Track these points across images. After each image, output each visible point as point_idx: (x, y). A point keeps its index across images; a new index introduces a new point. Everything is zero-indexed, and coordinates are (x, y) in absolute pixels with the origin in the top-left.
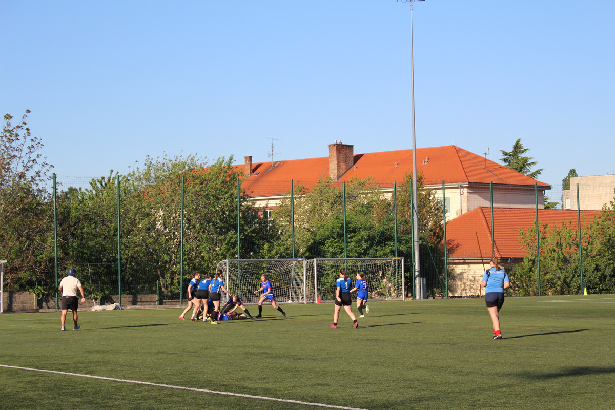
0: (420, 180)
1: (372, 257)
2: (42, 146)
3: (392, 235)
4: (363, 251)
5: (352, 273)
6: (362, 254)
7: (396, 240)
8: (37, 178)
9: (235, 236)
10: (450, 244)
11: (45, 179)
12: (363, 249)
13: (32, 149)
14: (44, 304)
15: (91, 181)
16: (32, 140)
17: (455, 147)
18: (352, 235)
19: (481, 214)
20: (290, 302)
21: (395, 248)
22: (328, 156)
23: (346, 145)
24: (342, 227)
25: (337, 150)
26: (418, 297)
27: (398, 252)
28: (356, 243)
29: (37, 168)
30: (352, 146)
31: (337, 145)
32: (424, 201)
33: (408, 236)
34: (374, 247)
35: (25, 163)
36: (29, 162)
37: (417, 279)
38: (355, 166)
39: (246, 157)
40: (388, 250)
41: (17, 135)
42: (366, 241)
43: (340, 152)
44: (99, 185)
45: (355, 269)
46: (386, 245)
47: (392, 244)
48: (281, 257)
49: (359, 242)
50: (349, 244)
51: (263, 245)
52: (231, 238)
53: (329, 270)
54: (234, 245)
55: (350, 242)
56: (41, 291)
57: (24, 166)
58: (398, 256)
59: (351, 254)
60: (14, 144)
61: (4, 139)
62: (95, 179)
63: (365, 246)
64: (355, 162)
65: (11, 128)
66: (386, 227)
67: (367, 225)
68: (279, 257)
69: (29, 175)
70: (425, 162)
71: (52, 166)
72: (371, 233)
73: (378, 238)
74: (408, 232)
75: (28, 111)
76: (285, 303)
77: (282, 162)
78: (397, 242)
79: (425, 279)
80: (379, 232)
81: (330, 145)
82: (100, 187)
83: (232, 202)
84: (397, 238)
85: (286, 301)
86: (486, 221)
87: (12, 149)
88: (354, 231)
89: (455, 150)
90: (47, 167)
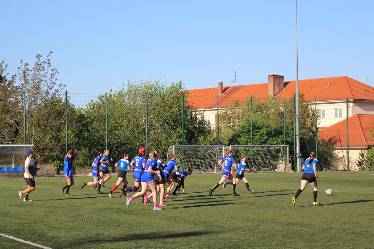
0: (301, 96)
1: (269, 145)
2: (58, 74)
3: (283, 131)
4: (264, 141)
5: (257, 154)
6: (263, 143)
7: (285, 134)
8: (57, 94)
9: (181, 131)
10: (334, 139)
11: (62, 94)
12: (263, 140)
13: (53, 76)
14: (61, 172)
15: (99, 96)
16: (52, 70)
17: (346, 77)
18: (257, 130)
19: (357, 119)
20: (215, 172)
21: (284, 140)
22: (268, 83)
23: (279, 76)
24: (250, 126)
25: (273, 78)
26: (298, 170)
27: (286, 142)
28: (260, 136)
29: (56, 87)
30: (283, 76)
31: (274, 75)
32: (304, 110)
33: (292, 131)
34: (271, 139)
35: (49, 84)
36: (51, 83)
37: (298, 160)
38: (284, 89)
39: (219, 83)
40: (279, 141)
41: (43, 68)
42: (266, 135)
43: (275, 80)
44: (104, 99)
45: (259, 152)
46: (278, 137)
47: (282, 136)
48: (211, 144)
49: (261, 136)
50: (255, 137)
51: (200, 137)
52: (178, 132)
53: (242, 153)
54: (180, 137)
55: (256, 135)
56: (59, 164)
57: (47, 86)
58: (286, 145)
59: (256, 143)
60: (42, 73)
61: (35, 70)
62: (101, 94)
63: (265, 138)
64: (284, 87)
65: (39, 63)
66: (279, 126)
67: (267, 124)
68: (210, 145)
69: (52, 92)
70: (327, 86)
71: (65, 86)
72: (269, 129)
73: (273, 133)
74: (292, 129)
75: (51, 52)
76: (212, 173)
77: (241, 86)
78: (286, 135)
79: (303, 159)
80: (274, 129)
81: (269, 76)
82: (104, 100)
83: (179, 109)
84: (286, 133)
85: (213, 172)
86: (361, 123)
87: (41, 75)
88: (258, 128)
89: (346, 79)
90: (62, 87)
